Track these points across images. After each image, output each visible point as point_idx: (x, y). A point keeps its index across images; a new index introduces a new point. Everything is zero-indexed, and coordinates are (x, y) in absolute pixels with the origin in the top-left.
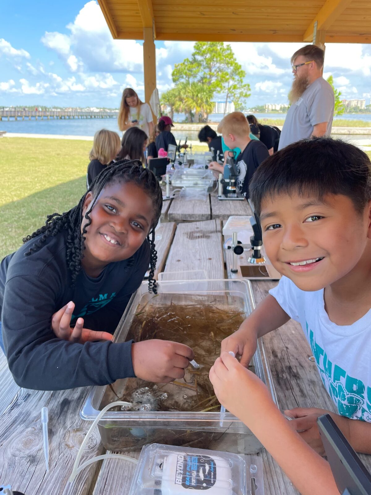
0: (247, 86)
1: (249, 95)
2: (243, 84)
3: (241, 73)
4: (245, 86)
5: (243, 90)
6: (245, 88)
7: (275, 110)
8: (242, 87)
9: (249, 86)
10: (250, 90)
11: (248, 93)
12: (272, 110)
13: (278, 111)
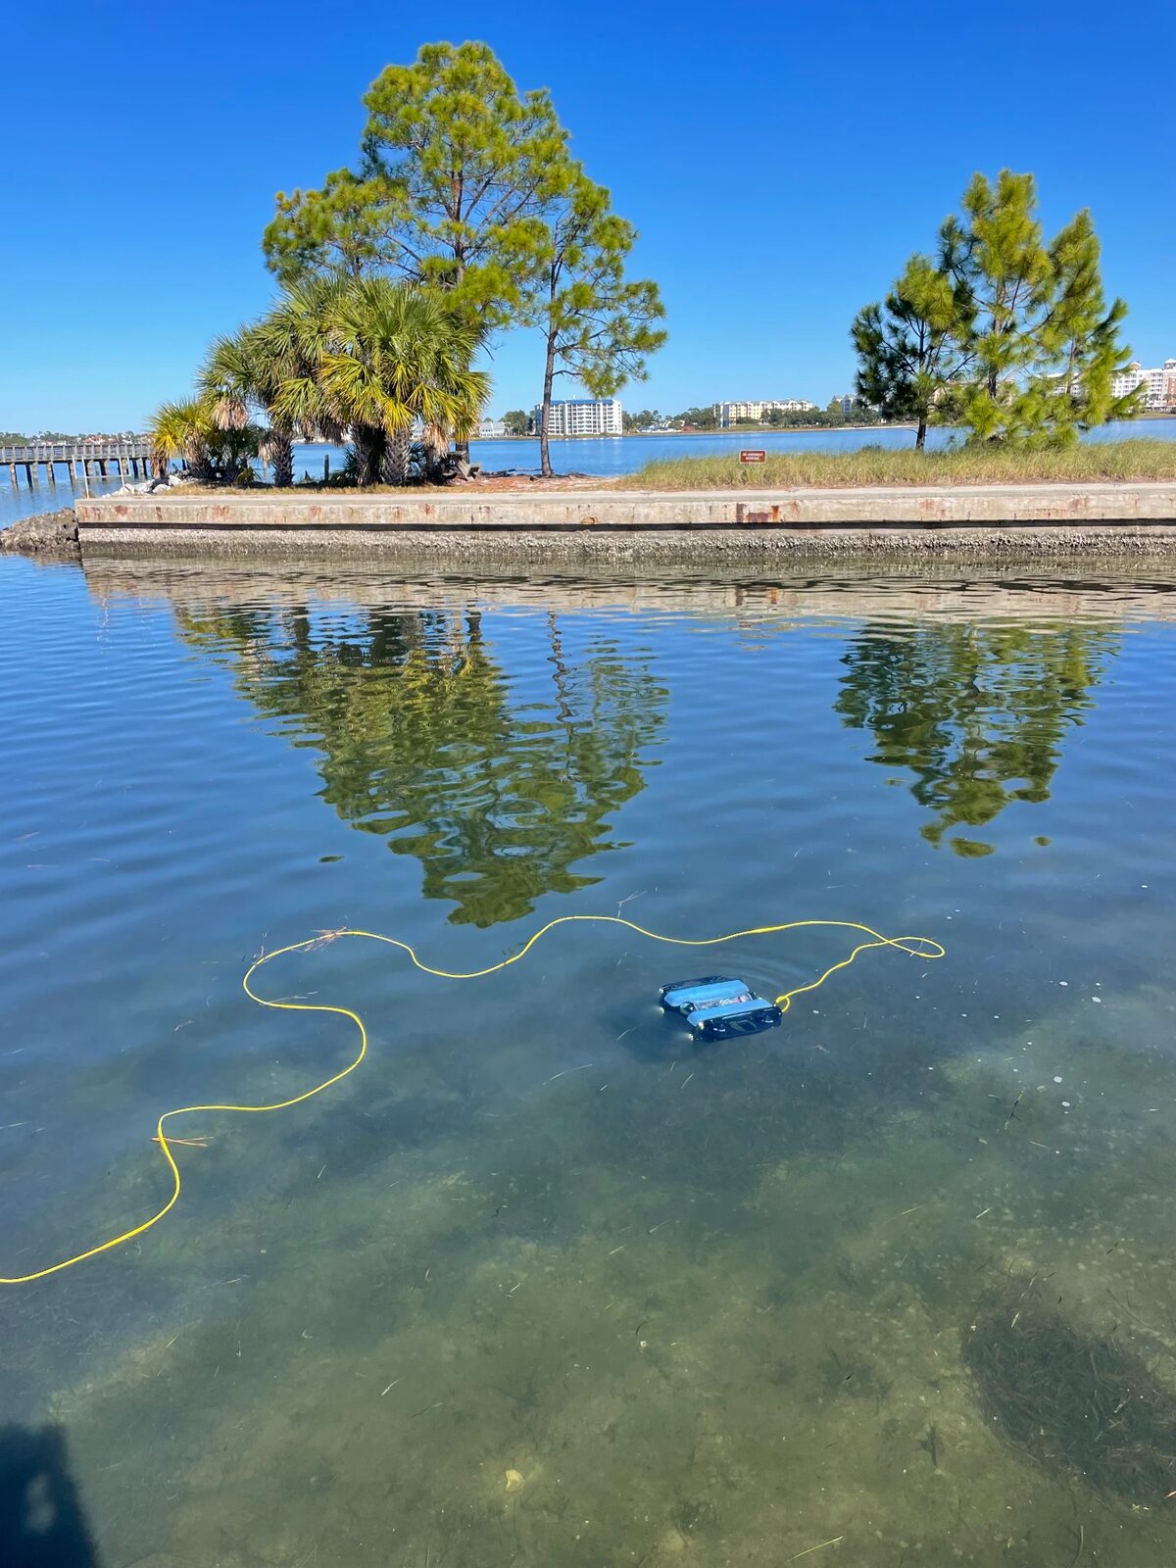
0: (642, 294)
1: (660, 337)
2: (624, 281)
3: (609, 230)
4: (632, 291)
5: (625, 311)
6: (636, 301)
7: (748, 421)
8: (620, 299)
9: (652, 290)
10: (660, 311)
11: (655, 326)
12: (740, 421)
13: (757, 421)
